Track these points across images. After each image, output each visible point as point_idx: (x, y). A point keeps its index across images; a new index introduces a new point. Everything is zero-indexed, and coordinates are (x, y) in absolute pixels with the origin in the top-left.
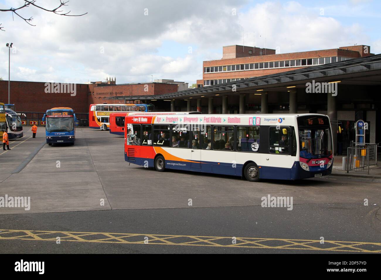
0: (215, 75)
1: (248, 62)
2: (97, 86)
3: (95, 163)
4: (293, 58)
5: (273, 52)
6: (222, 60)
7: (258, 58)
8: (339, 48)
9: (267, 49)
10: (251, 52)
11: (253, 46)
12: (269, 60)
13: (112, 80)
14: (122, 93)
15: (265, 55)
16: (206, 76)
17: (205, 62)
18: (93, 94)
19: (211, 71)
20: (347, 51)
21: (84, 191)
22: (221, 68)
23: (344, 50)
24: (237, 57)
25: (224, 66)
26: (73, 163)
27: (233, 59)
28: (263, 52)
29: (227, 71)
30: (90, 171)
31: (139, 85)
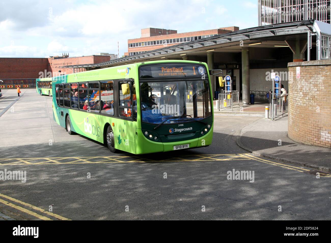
0: (136, 49)
1: (158, 39)
2: (54, 59)
3: (50, 112)
4: (189, 36)
5: (175, 32)
6: (141, 38)
7: (165, 36)
8: (219, 29)
9: (171, 30)
10: (160, 32)
11: (162, 28)
12: (173, 38)
13: (66, 54)
14: (71, 63)
15: (170, 34)
16: (130, 50)
17: (129, 40)
18: (52, 64)
19: (134, 46)
20: (224, 30)
21: (38, 131)
22: (140, 43)
23: (222, 30)
24: (151, 36)
25: (142, 43)
26: (35, 112)
27: (148, 37)
28: (168, 32)
29: (144, 46)
30: (46, 117)
31: (83, 57)
